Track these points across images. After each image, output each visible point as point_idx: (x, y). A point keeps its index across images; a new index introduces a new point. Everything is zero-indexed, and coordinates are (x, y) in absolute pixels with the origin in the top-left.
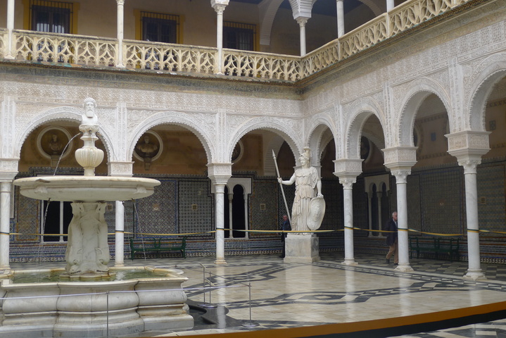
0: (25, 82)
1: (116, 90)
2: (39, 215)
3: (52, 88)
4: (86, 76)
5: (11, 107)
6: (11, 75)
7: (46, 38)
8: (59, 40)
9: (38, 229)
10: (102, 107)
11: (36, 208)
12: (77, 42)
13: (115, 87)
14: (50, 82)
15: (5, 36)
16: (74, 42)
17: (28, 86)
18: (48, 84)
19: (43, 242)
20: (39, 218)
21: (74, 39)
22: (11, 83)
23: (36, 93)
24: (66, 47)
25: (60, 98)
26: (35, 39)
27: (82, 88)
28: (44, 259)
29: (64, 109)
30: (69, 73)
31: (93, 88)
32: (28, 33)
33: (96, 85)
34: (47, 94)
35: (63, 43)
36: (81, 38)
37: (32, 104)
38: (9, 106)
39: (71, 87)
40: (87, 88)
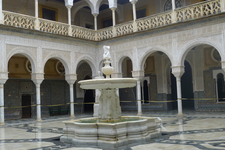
0: (180, 31)
1: (221, 24)
2: (215, 89)
3: (191, 31)
4: (204, 21)
5: (175, 44)
6: (174, 30)
7: (188, 9)
8: (193, 8)
9: (215, 96)
10: (215, 35)
11: (213, 86)
12: (201, 6)
13: (220, 23)
14: (190, 28)
15: (172, 13)
16: (200, 6)
17: (181, 33)
18: (189, 30)
19: (218, 102)
20: (215, 91)
21: (200, 5)
22: (175, 33)
23: (184, 35)
24: (197, 10)
25: (194, 35)
26: (183, 10)
27: (204, 27)
28: (219, 110)
29: (197, 39)
30: (197, 22)
31: (209, 26)
32: (180, 9)
33: (210, 24)
34: (189, 35)
35: (195, 8)
36: (203, 3)
37: (184, 40)
38: (174, 43)
39: (199, 28)
40: (206, 27)
